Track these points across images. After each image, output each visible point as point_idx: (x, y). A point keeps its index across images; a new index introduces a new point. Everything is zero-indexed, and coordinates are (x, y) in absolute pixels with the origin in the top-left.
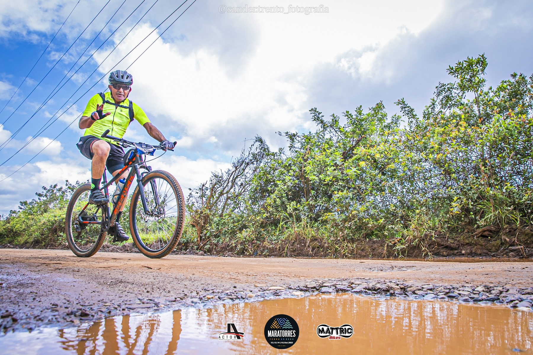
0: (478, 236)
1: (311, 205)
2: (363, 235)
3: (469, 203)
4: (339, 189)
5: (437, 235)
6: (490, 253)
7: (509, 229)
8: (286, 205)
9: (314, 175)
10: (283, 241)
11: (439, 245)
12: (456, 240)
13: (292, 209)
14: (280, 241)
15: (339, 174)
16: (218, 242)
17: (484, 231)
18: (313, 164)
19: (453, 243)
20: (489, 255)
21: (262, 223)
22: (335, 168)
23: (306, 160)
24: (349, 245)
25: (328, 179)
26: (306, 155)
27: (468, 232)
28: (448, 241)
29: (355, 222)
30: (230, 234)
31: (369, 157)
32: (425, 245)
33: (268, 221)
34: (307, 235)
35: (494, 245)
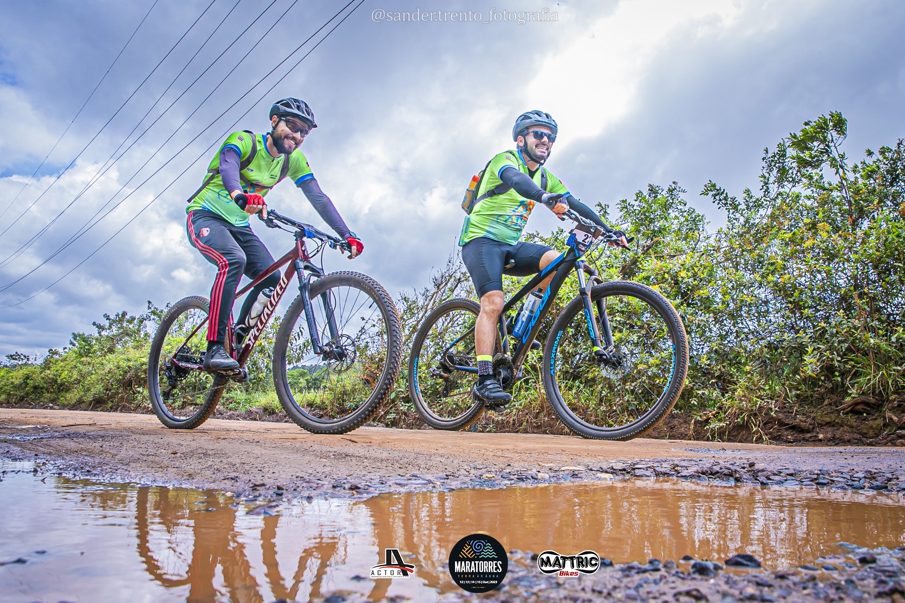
0: (846, 411)
3: (833, 357)
5: (779, 408)
6: (864, 439)
7: (898, 401)
10: (519, 410)
11: (781, 424)
12: (810, 417)
14: (514, 410)
16: (409, 409)
17: (857, 404)
19: (805, 421)
20: (862, 442)
27: (830, 404)
28: (795, 418)
29: (642, 382)
31: (666, 276)
32: (758, 423)
35: (871, 427)
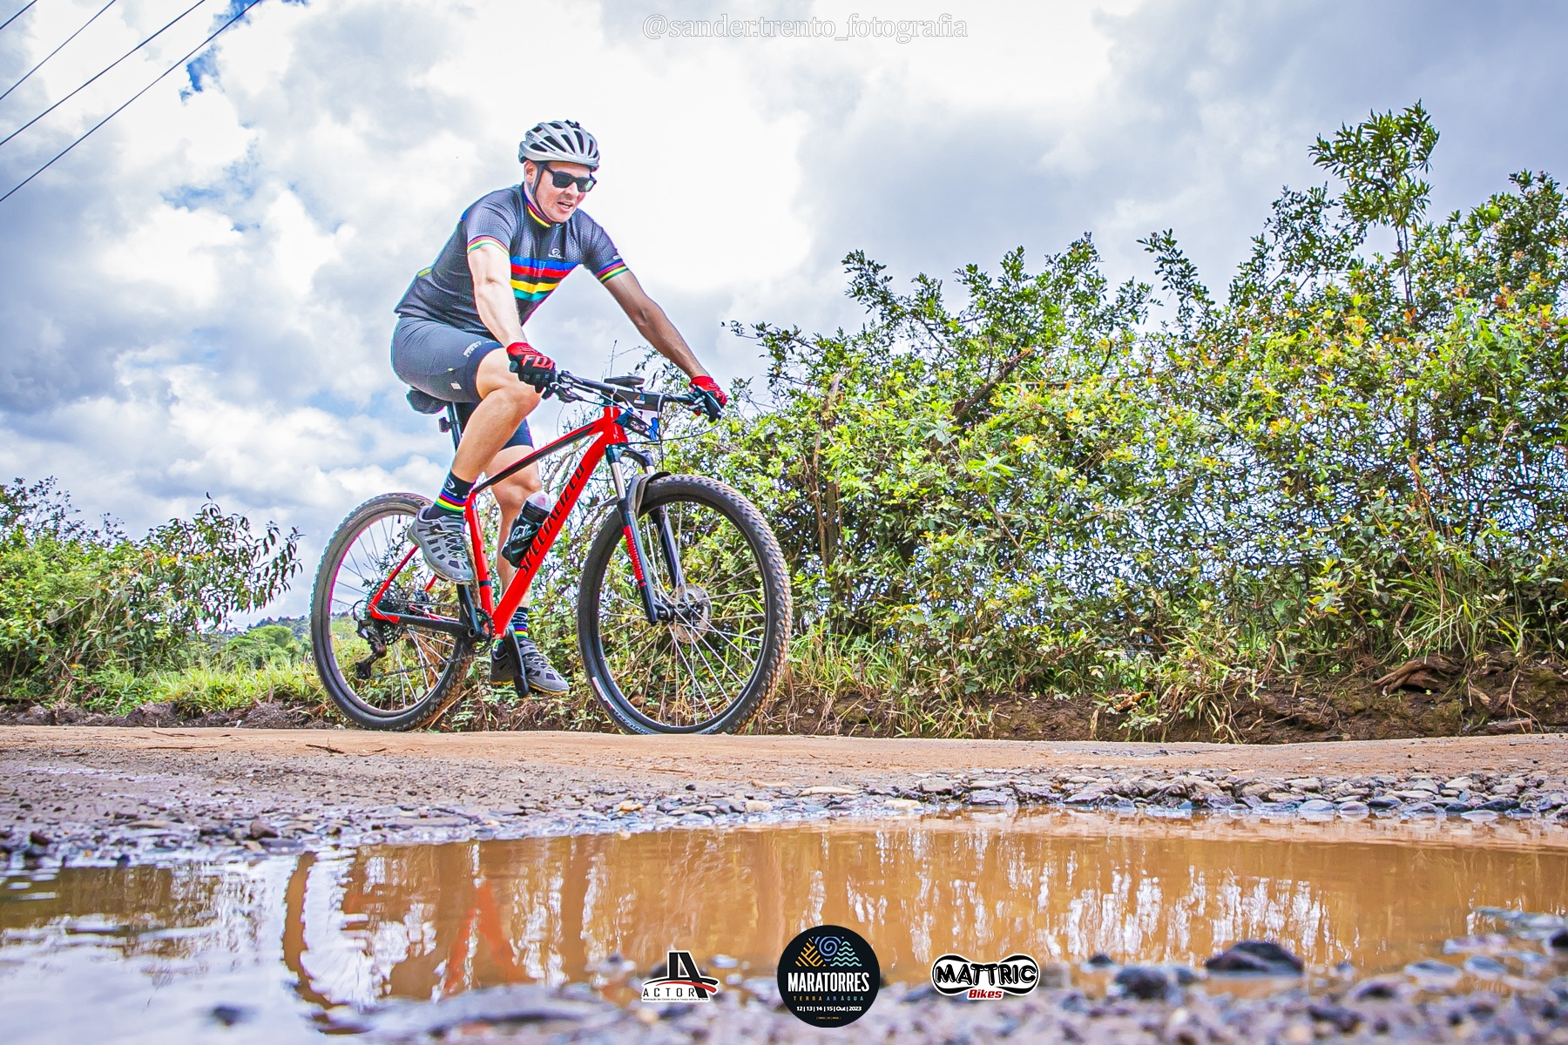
0: (1392, 686)
1: (843, 577)
2: (1019, 678)
3: (1369, 579)
4: (939, 526)
5: (1265, 684)
7: (1489, 664)
9: (856, 475)
11: (1269, 714)
12: (1324, 699)
15: (941, 473)
16: (502, 701)
17: (1414, 671)
18: (852, 438)
19: (1316, 709)
22: (928, 452)
23: (827, 425)
24: (971, 712)
25: (902, 488)
26: (831, 408)
27: (1363, 674)
28: (1296, 702)
29: (993, 636)
31: (1045, 421)
32: (1224, 714)
34: (824, 678)
35: (1442, 718)
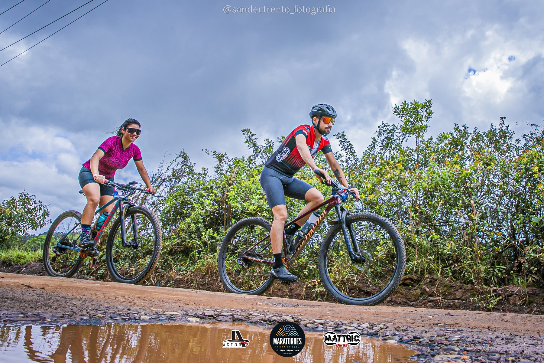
5: (359, 280)
6: (409, 302)
7: (430, 279)
8: (201, 232)
9: (237, 202)
10: (192, 272)
11: (360, 290)
12: (377, 286)
13: (207, 237)
14: (189, 272)
17: (406, 279)
18: (237, 190)
19: (375, 289)
20: (408, 304)
21: (171, 250)
23: (230, 185)
25: (252, 208)
26: (232, 179)
28: (369, 287)
30: (131, 260)
32: (346, 289)
33: (178, 248)
35: (414, 294)
